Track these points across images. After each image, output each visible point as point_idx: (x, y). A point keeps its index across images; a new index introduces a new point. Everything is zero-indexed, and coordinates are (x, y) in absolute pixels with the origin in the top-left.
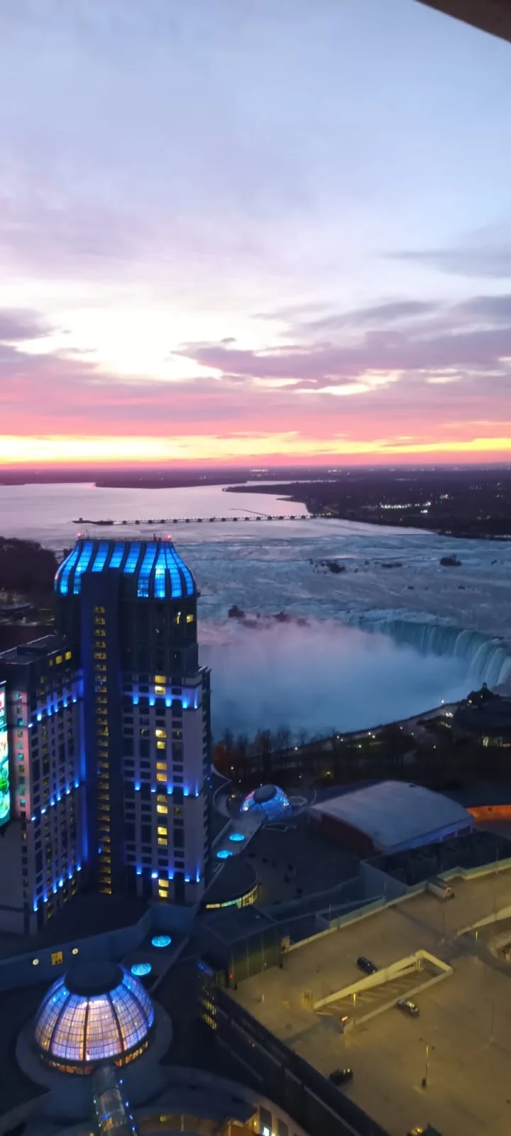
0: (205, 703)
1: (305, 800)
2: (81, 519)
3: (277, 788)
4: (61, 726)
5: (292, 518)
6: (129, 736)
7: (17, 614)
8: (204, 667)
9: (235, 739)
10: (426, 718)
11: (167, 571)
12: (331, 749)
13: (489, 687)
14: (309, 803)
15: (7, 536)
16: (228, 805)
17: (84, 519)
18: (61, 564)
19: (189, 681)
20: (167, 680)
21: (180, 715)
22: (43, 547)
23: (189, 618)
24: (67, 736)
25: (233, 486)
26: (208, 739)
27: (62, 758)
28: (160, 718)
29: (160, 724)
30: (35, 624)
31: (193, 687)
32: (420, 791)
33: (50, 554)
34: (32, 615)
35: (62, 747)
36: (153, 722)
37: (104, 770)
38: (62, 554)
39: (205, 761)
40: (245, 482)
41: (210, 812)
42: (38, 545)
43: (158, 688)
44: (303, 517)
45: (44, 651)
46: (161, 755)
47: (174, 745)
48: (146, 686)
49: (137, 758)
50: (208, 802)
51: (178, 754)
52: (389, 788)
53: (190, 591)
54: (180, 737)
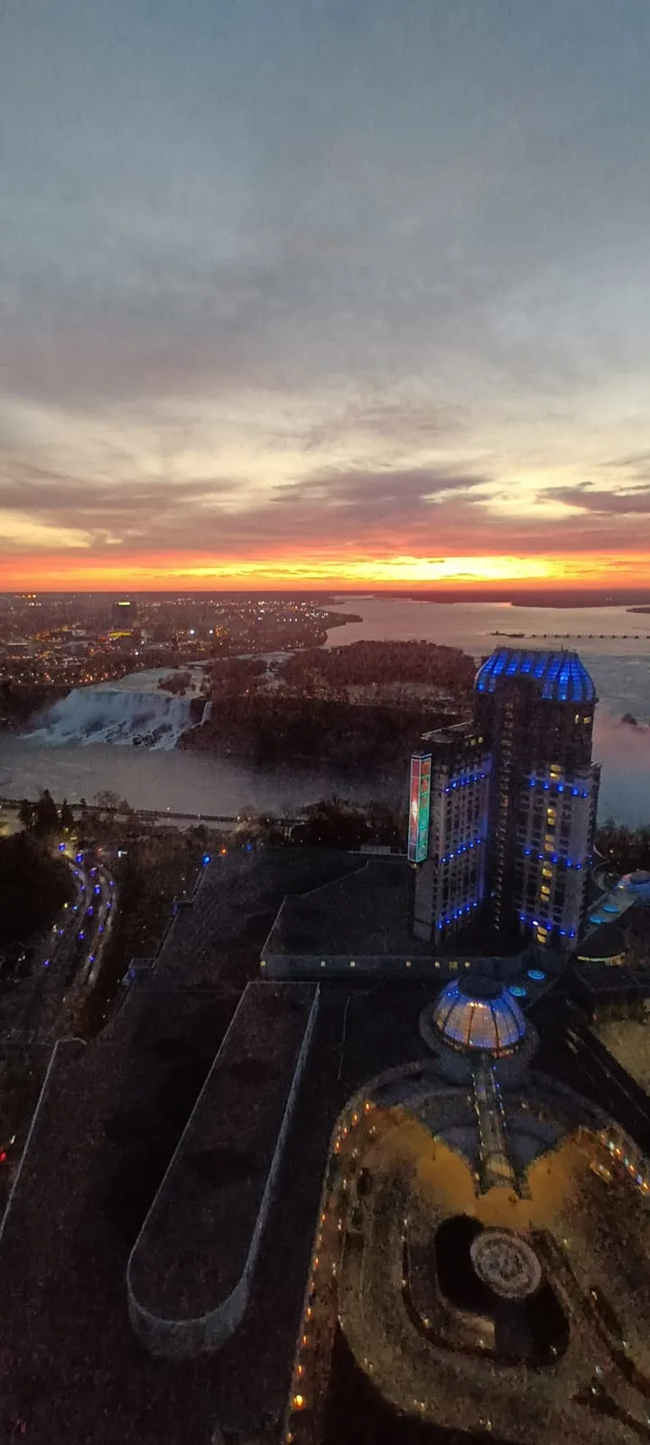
0: (594, 793)
4: (470, 794)
6: (526, 810)
7: (441, 705)
8: (596, 763)
9: (617, 828)
11: (571, 678)
15: (437, 644)
16: (605, 881)
18: (478, 669)
19: (582, 773)
20: (564, 770)
21: (570, 800)
22: (466, 653)
23: (586, 720)
24: (475, 803)
25: (638, 607)
26: (593, 823)
27: (470, 819)
28: (554, 799)
29: (553, 804)
30: (455, 713)
31: (585, 778)
33: (470, 659)
34: (453, 706)
35: (470, 811)
36: (546, 801)
37: (500, 833)
38: (480, 660)
39: (589, 840)
41: (589, 884)
42: (462, 652)
43: (552, 775)
45: (463, 734)
46: (551, 829)
47: (563, 823)
48: (543, 771)
49: (530, 829)
50: (588, 875)
51: (565, 830)
53: (589, 698)
54: (569, 817)
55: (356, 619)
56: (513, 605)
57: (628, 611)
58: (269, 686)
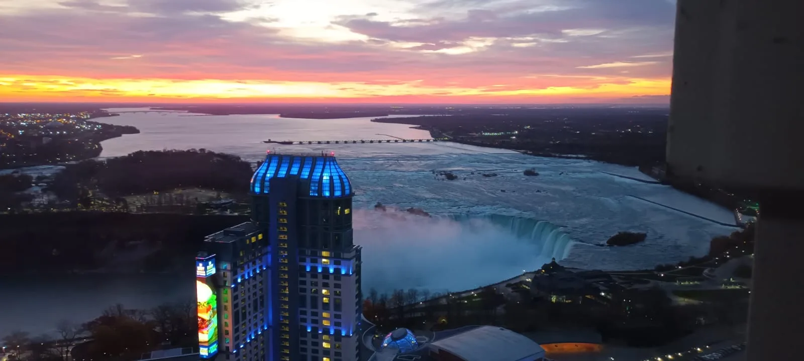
0: (358, 271)
1: (427, 339)
2: (269, 140)
3: (408, 330)
4: (255, 286)
5: (420, 141)
6: (303, 294)
7: (223, 207)
8: (357, 246)
9: (379, 297)
10: (513, 282)
11: (331, 177)
12: (446, 303)
13: (557, 261)
14: (430, 341)
15: (217, 152)
16: (373, 340)
17: (272, 140)
18: (254, 172)
19: (346, 255)
20: (331, 254)
21: (339, 279)
22: (243, 159)
23: (347, 211)
24: (259, 293)
25: (379, 118)
26: (359, 296)
27: (256, 309)
28: (326, 281)
29: (325, 286)
30: (236, 214)
31: (350, 259)
32: (508, 332)
33: (247, 165)
34: (234, 208)
35: (255, 301)
36: (320, 284)
37: (285, 317)
38: (256, 164)
39: (357, 311)
40: (387, 115)
41: (360, 348)
42: (239, 158)
43: (324, 260)
44: (428, 141)
45: (243, 233)
46: (326, 307)
47: (335, 299)
48: (316, 258)
49: (309, 310)
50: (359, 340)
51: (338, 307)
52: (486, 331)
53: (347, 192)
54: (339, 295)
55: (133, 130)
56: (282, 116)
57: (371, 121)
58: (37, 201)
